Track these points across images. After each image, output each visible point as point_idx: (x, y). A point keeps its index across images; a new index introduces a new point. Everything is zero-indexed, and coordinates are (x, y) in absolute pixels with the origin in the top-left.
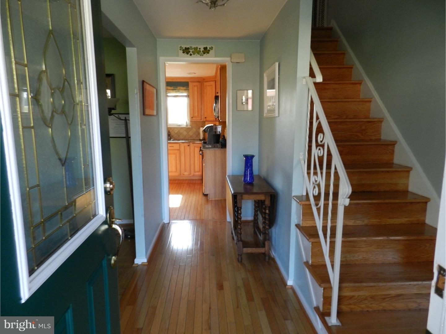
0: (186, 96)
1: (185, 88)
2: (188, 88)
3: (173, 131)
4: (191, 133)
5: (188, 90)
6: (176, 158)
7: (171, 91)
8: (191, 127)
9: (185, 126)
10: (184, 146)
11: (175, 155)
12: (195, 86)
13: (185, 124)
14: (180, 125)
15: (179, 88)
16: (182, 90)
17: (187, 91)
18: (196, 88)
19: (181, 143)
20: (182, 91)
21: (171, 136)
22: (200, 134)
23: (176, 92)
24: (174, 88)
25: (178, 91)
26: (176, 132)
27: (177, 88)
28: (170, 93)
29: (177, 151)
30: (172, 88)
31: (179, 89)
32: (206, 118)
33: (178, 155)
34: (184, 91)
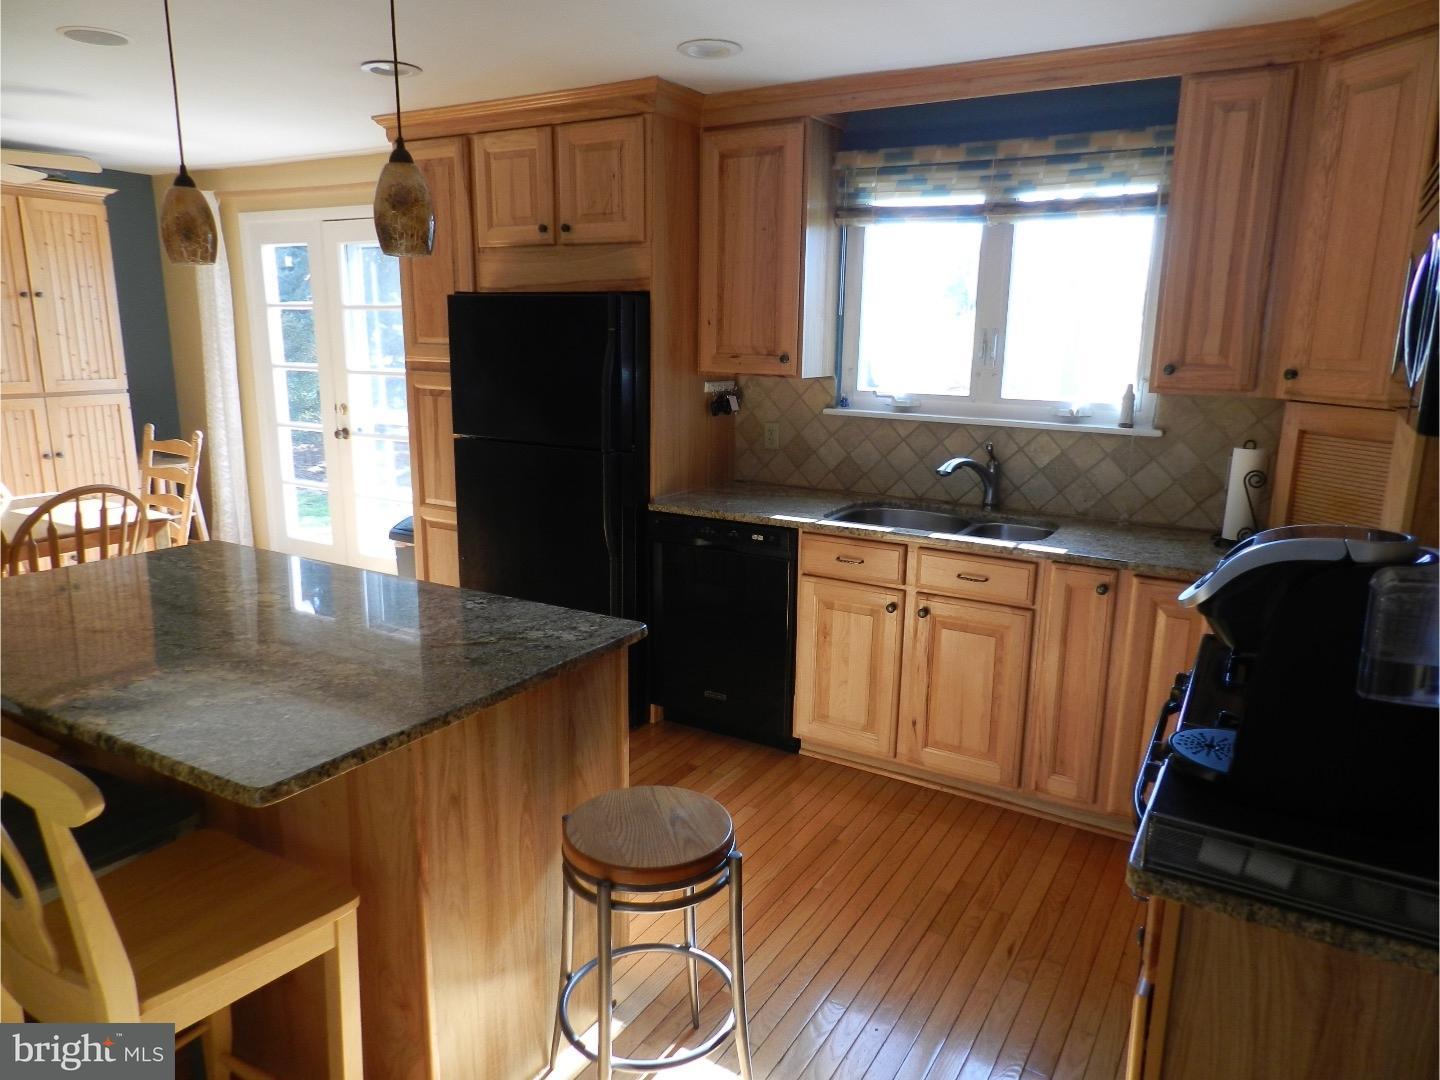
0: (1147, 202)
1: (1146, 140)
2: (1172, 134)
3: (1021, 449)
4: (1153, 478)
5: (1171, 151)
6: (998, 661)
7: (1041, 171)
8: (1158, 433)
9: (1113, 426)
10: (1069, 593)
11: (993, 640)
12: (1229, 108)
13: (1117, 408)
14: (1073, 418)
15: (1098, 140)
16: (1121, 153)
17: (1164, 159)
18: (1240, 119)
19: (1043, 563)
20: (1118, 164)
21: (1005, 483)
22: (1226, 491)
23: (1073, 172)
24: (1059, 145)
25: (1092, 164)
26: (1044, 460)
27: (1085, 142)
28: (1028, 184)
29: (1005, 617)
30: (1048, 148)
31: (1103, 153)
32: (1292, 374)
33: (1015, 641)
34: (1136, 164)
